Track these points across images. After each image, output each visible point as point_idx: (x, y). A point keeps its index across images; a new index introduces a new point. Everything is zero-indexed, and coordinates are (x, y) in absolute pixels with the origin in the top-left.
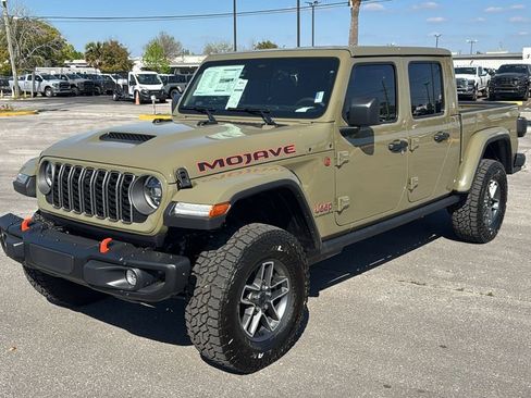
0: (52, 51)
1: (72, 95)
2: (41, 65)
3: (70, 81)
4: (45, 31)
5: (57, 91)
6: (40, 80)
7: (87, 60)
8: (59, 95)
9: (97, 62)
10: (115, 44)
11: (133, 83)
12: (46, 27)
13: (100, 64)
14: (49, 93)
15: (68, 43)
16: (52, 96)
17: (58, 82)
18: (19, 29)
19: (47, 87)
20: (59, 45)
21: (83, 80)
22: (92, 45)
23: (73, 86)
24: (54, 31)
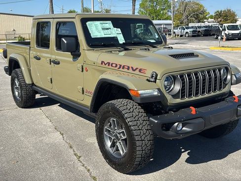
0: (199, 15)
1: (198, 36)
2: (193, 22)
3: (198, 30)
4: (197, 6)
5: (190, 34)
6: (184, 29)
7: (215, 19)
8: (193, 36)
9: (219, 20)
10: (229, 11)
11: (225, 30)
12: (198, 4)
13: (220, 21)
14: (187, 35)
15: (207, 11)
16: (189, 37)
17: (192, 30)
18: (186, 6)
19: (187, 32)
20: (203, 12)
21: (204, 29)
22: (218, 12)
23: (199, 31)
24: (201, 6)
